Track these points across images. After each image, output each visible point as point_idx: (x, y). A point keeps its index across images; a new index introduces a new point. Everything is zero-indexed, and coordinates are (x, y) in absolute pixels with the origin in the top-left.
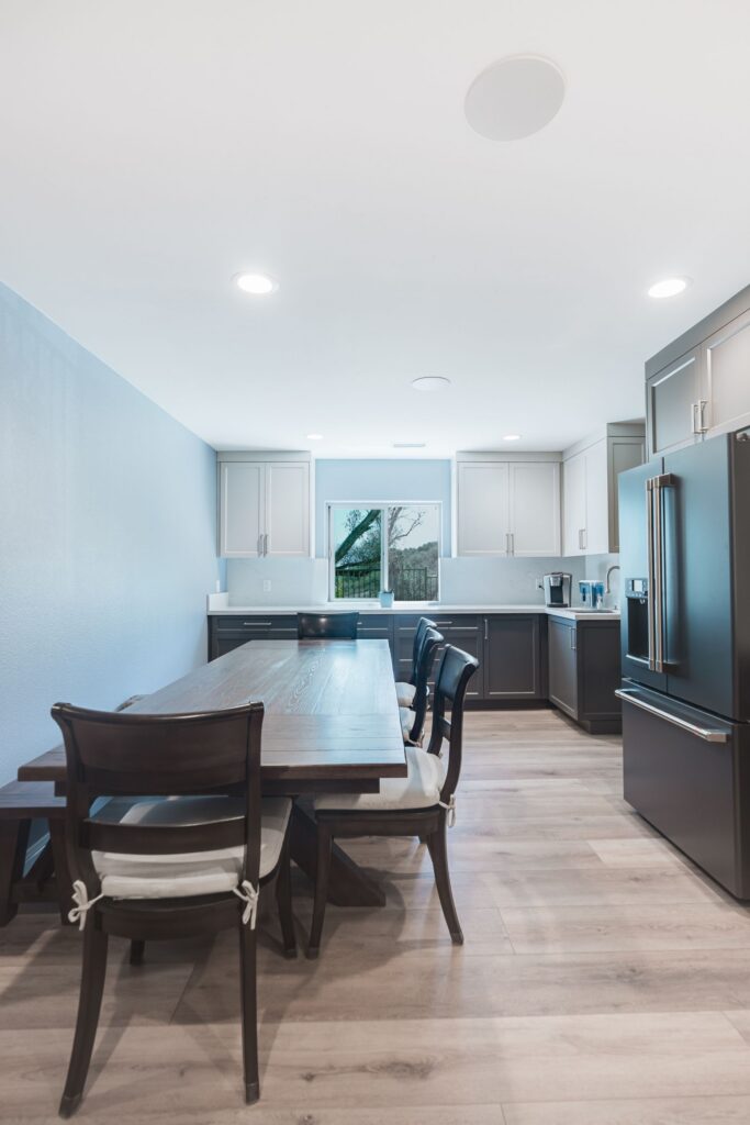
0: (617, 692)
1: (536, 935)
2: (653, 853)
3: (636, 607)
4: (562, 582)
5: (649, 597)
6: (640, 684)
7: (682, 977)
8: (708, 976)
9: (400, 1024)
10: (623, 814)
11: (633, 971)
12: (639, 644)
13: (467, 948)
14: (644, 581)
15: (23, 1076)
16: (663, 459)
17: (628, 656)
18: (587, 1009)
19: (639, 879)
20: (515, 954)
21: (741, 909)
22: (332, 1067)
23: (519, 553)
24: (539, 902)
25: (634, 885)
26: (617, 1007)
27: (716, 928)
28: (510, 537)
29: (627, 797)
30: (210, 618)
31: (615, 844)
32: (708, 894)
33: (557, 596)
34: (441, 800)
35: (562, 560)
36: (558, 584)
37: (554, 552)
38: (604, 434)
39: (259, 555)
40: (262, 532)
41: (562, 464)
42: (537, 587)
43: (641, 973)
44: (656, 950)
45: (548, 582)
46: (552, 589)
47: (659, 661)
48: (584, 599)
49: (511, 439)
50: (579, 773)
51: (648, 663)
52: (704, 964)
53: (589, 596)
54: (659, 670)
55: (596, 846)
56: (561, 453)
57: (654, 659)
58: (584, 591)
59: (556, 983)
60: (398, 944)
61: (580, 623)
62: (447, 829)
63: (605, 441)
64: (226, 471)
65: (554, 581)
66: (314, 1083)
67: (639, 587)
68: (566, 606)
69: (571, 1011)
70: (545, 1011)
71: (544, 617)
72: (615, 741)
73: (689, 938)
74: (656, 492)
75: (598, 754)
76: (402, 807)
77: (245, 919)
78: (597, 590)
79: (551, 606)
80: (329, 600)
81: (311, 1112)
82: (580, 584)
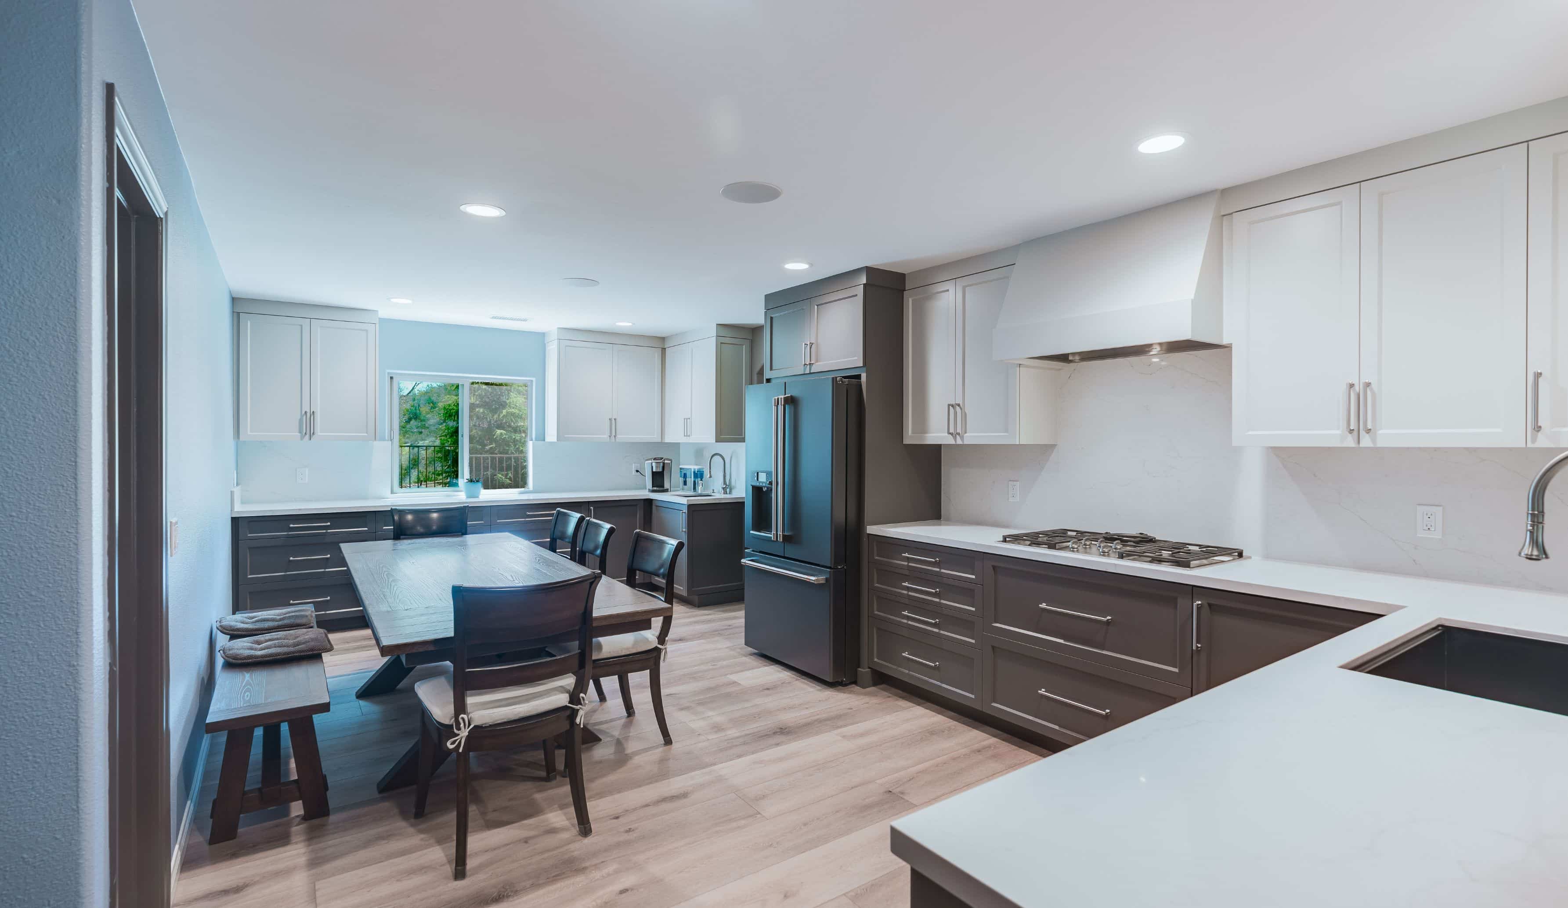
0: (743, 560)
1: (717, 728)
2: (773, 674)
3: (760, 494)
4: (663, 467)
5: (774, 487)
6: (760, 552)
7: (808, 725)
8: (820, 721)
9: (658, 784)
10: (745, 656)
11: (782, 729)
12: (762, 520)
13: (675, 745)
14: (769, 474)
15: (398, 880)
16: (785, 383)
17: (751, 532)
18: (762, 749)
19: (768, 689)
20: (708, 740)
21: (831, 689)
22: (627, 811)
23: (621, 437)
24: (710, 713)
25: (767, 692)
26: (777, 745)
27: (820, 701)
28: (613, 422)
29: (747, 643)
30: (236, 522)
31: (748, 674)
32: (812, 687)
33: (658, 480)
34: (658, 644)
35: (662, 445)
36: (660, 470)
37: (655, 438)
38: (714, 333)
39: (302, 438)
40: (306, 408)
41: (664, 350)
42: (634, 472)
43: (786, 729)
44: (788, 718)
45: (649, 467)
46: (654, 474)
47: (780, 533)
48: (685, 483)
49: (624, 324)
50: (702, 636)
51: (772, 536)
52: (818, 717)
53: (690, 481)
54: (780, 539)
55: (733, 677)
56: (663, 339)
57: (777, 531)
58: (685, 476)
59: (741, 745)
60: (626, 755)
61: (690, 507)
62: (662, 664)
63: (714, 339)
64: (248, 324)
65: (657, 467)
66: (621, 819)
67: (763, 478)
68: (666, 491)
69: (753, 753)
70: (740, 756)
71: (649, 502)
72: (721, 609)
73: (807, 708)
74: (781, 408)
75: (710, 621)
76: (634, 651)
77: (578, 721)
78: (699, 475)
79: (653, 491)
80: (392, 492)
81: (629, 827)
82: (681, 469)
